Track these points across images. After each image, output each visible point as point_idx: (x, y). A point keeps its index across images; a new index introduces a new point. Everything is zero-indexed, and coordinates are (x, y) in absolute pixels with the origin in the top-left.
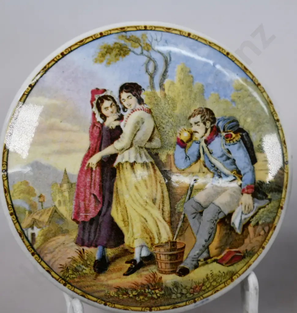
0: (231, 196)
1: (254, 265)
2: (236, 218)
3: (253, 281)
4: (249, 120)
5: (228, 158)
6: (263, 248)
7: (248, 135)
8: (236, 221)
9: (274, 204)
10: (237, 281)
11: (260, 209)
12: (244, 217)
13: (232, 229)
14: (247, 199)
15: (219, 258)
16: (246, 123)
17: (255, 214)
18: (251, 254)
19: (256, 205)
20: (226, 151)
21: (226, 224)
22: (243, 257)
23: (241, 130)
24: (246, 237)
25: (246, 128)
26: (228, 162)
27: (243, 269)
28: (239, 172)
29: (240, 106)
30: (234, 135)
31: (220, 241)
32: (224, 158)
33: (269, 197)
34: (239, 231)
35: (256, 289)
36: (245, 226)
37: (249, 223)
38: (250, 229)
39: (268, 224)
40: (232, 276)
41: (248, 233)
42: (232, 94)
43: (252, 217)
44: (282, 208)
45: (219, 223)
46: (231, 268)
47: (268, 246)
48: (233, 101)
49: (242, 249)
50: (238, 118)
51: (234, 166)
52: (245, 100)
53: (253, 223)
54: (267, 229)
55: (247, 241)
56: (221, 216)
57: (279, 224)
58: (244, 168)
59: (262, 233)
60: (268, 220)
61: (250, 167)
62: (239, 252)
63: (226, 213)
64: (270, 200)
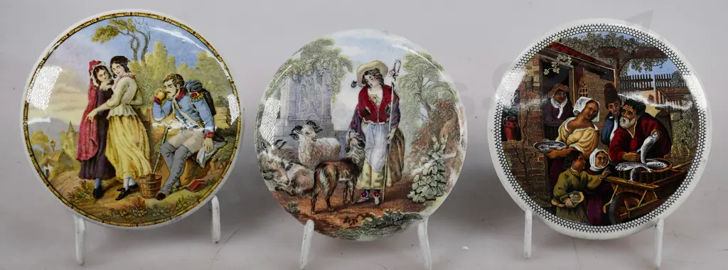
0: (196, 139)
1: (216, 191)
2: (200, 156)
3: (215, 202)
4: (210, 82)
5: (194, 112)
6: (222, 178)
7: (209, 94)
8: (201, 158)
9: (230, 145)
10: (203, 203)
11: (218, 149)
12: (206, 155)
13: (198, 164)
14: (209, 141)
15: (187, 186)
16: (208, 85)
17: (215, 153)
18: (213, 182)
19: (215, 146)
20: (192, 106)
21: (193, 161)
22: (207, 185)
23: (204, 90)
24: (208, 170)
25: (207, 89)
26: (194, 114)
27: (207, 194)
28: (201, 122)
29: (202, 72)
30: (198, 94)
31: (189, 173)
32: (191, 111)
33: (226, 140)
34: (203, 166)
35: (217, 208)
36: (207, 162)
37: (210, 159)
38: (212, 164)
39: (225, 160)
40: (198, 199)
41: (210, 167)
42: (198, 64)
43: (213, 155)
44: (236, 148)
45: (187, 160)
46: (197, 193)
47: (226, 177)
48: (198, 69)
49: (205, 179)
50: (201, 81)
51: (198, 118)
52: (208, 67)
53: (213, 159)
54: (224, 163)
55: (209, 173)
56: (189, 155)
57: (234, 160)
58: (206, 119)
59: (221, 167)
60: (225, 157)
61: (210, 118)
62: (203, 181)
63: (193, 152)
64: (227, 142)
